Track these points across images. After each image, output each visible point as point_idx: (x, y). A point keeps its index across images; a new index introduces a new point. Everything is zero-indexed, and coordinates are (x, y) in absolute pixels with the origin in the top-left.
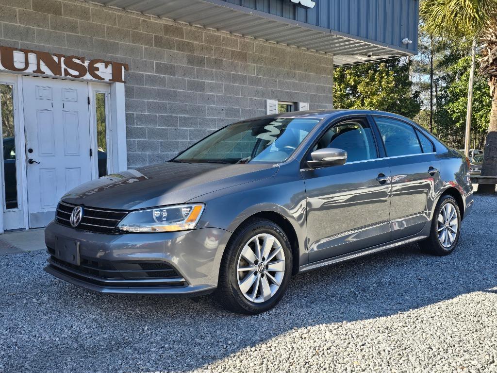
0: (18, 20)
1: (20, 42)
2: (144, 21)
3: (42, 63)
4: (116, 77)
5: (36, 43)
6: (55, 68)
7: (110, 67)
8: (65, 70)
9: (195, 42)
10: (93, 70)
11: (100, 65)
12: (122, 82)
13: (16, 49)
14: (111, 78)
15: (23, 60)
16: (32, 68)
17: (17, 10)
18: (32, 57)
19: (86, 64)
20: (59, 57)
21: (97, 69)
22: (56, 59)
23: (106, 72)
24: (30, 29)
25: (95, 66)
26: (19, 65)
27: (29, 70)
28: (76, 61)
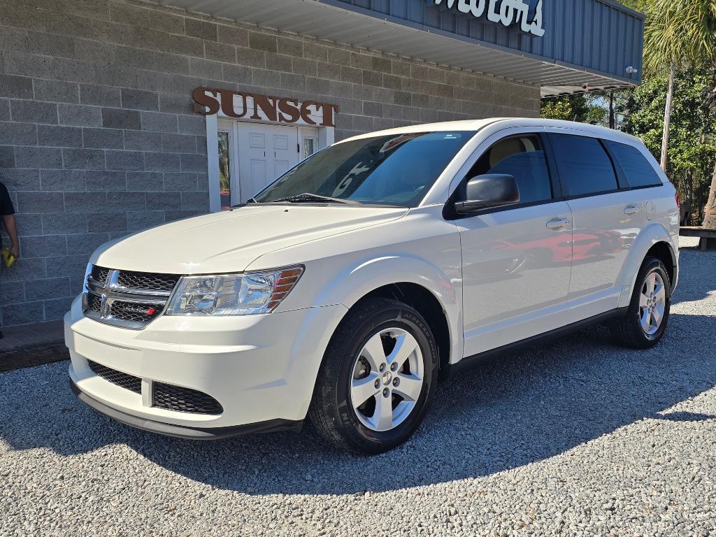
0: (237, 60)
1: (238, 84)
2: (353, 54)
3: (259, 107)
4: (327, 121)
5: (253, 85)
7: (321, 108)
8: (280, 114)
9: (402, 77)
10: (305, 113)
11: (311, 108)
12: (332, 125)
13: (236, 93)
14: (322, 122)
15: (242, 105)
16: (250, 113)
17: (236, 48)
18: (250, 100)
19: (299, 107)
20: (274, 99)
21: (309, 112)
22: (271, 101)
23: (317, 115)
24: (248, 69)
25: (308, 108)
26: (238, 110)
27: (248, 116)
28: (290, 103)
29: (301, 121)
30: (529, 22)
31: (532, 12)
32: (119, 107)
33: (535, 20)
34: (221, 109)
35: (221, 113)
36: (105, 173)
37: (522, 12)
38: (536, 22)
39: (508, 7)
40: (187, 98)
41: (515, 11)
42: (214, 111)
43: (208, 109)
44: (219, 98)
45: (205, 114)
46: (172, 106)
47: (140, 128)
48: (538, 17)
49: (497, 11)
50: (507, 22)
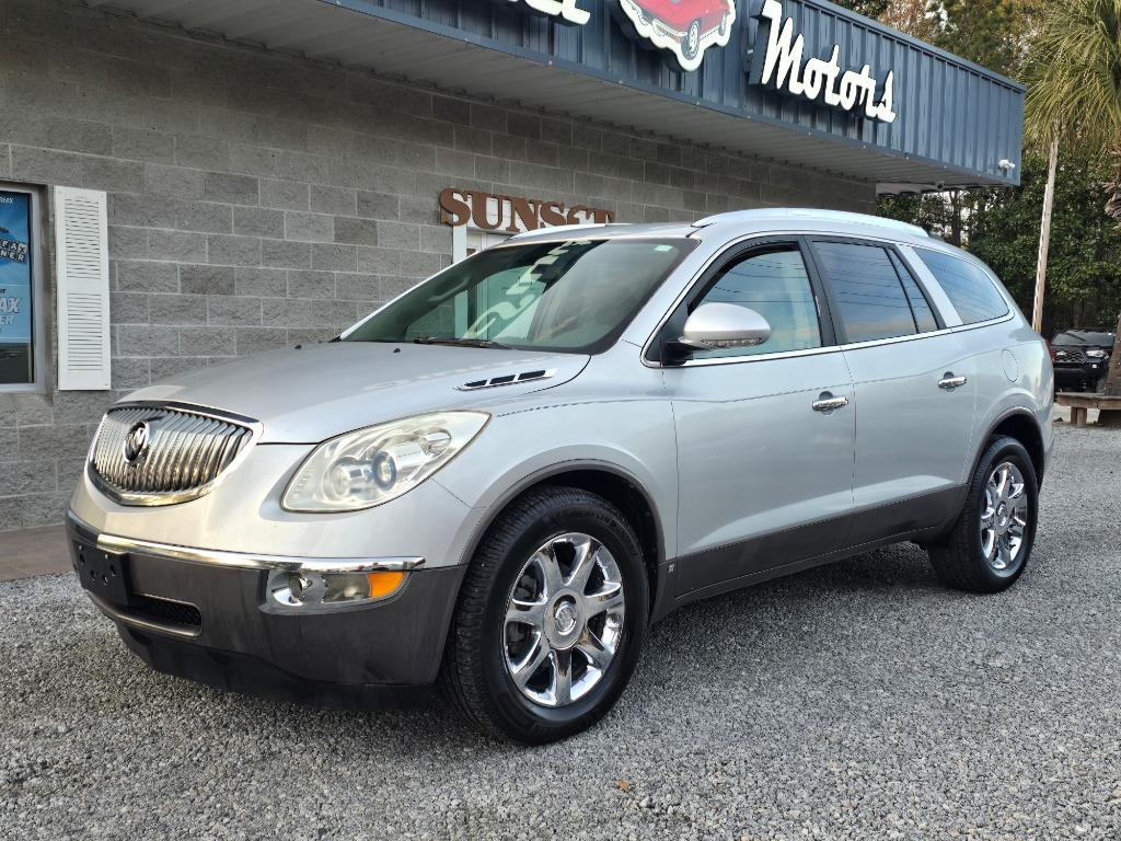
0: (492, 151)
1: (493, 183)
2: (634, 140)
3: (517, 216)
7: (591, 216)
8: (541, 224)
11: (580, 215)
13: (490, 196)
15: (497, 212)
16: (506, 223)
17: (491, 134)
18: (506, 206)
19: (565, 214)
20: (536, 204)
21: (576, 221)
22: (531, 206)
25: (575, 216)
26: (492, 219)
27: (502, 228)
28: (555, 210)
30: (877, 103)
31: (880, 89)
32: (353, 216)
33: (883, 100)
34: (471, 218)
35: (471, 223)
36: (335, 304)
37: (867, 90)
38: (884, 103)
39: (849, 85)
40: (431, 203)
41: (859, 89)
42: (463, 221)
43: (456, 218)
44: (469, 203)
45: (451, 225)
46: (415, 214)
47: (376, 243)
48: (888, 96)
49: (837, 90)
50: (848, 104)
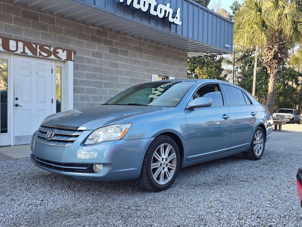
0: (13, 22)
1: (14, 35)
2: (86, 27)
3: (26, 48)
4: (69, 58)
5: (24, 36)
6: (34, 51)
7: (65, 52)
8: (39, 52)
9: (114, 40)
10: (55, 53)
11: (60, 51)
12: (72, 61)
13: (11, 39)
14: (66, 59)
15: (15, 46)
16: (20, 50)
19: (52, 49)
20: (36, 44)
21: (58, 53)
22: (34, 46)
23: (63, 55)
24: (20, 28)
25: (57, 51)
26: (13, 48)
27: (19, 52)
28: (46, 47)
29: (52, 57)
30: (173, 17)
33: (176, 17)
34: (1, 47)
35: (1, 49)
37: (169, 12)
38: (177, 18)
39: (161, 9)
41: (166, 11)
48: (178, 15)
49: (155, 10)
50: (161, 16)
